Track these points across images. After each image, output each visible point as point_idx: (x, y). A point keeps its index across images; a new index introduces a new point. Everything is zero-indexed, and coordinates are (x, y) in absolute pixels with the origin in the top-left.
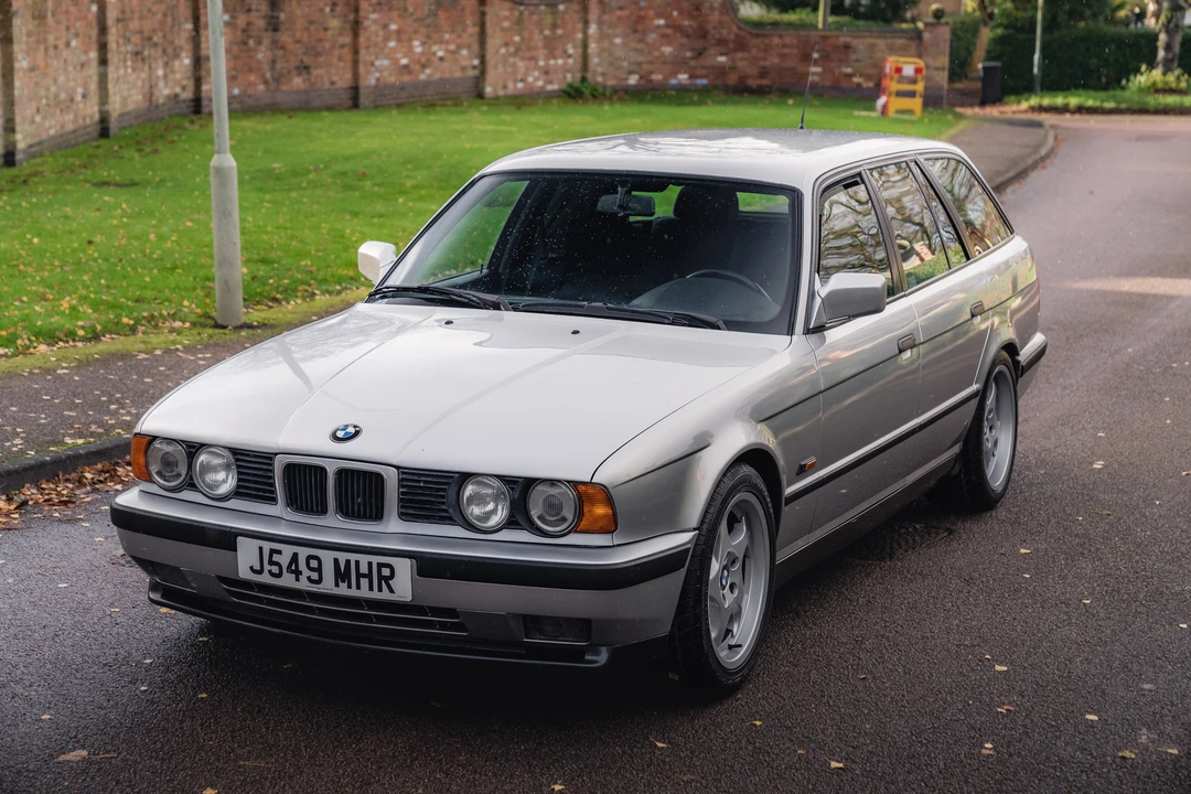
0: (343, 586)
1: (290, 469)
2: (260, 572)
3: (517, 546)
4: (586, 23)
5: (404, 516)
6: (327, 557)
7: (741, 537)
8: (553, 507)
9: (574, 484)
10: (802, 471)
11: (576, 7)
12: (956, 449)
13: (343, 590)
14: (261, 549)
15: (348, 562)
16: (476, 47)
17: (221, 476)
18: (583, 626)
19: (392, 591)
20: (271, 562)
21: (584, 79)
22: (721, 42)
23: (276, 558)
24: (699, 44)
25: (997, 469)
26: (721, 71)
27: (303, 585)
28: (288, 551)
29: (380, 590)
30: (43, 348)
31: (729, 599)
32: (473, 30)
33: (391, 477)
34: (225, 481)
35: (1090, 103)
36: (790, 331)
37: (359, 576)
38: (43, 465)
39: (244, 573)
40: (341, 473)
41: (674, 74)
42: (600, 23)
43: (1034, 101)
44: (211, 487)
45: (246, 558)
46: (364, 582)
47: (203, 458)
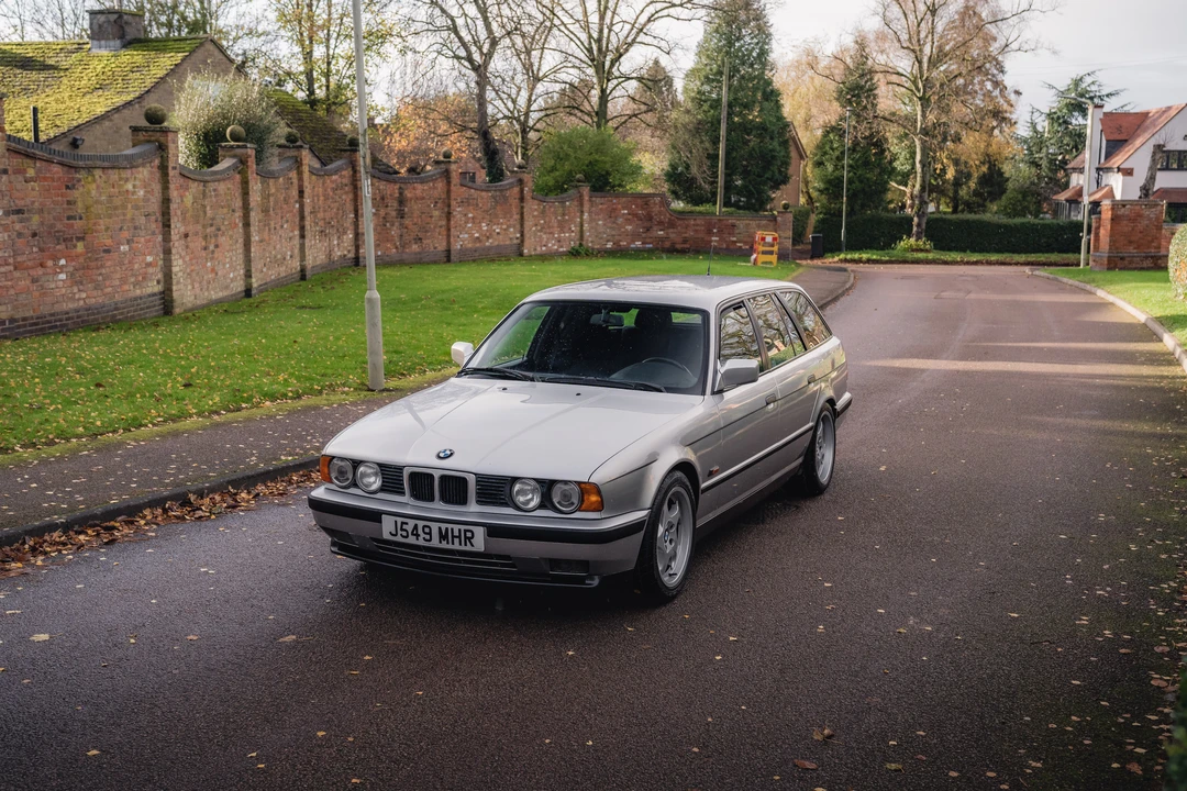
0: (444, 542)
1: (413, 476)
2: (396, 535)
3: (544, 519)
4: (582, 212)
5: (479, 502)
6: (435, 527)
7: (676, 512)
8: (566, 497)
9: (579, 483)
10: (711, 474)
11: (576, 203)
12: (800, 460)
13: (444, 545)
14: (396, 522)
15: (447, 529)
16: (518, 226)
17: (372, 479)
18: (584, 564)
19: (472, 545)
20: (402, 529)
21: (581, 245)
22: (660, 223)
23: (405, 526)
24: (647, 224)
25: (824, 472)
26: (662, 239)
27: (421, 542)
28: (412, 523)
29: (466, 545)
30: (268, 403)
31: (669, 548)
32: (517, 217)
33: (472, 480)
34: (375, 482)
35: (874, 257)
36: (703, 393)
37: (453, 537)
38: (268, 472)
39: (386, 536)
40: (443, 478)
41: (633, 242)
42: (590, 212)
43: (842, 256)
44: (367, 486)
45: (387, 527)
46: (456, 541)
47: (362, 469)
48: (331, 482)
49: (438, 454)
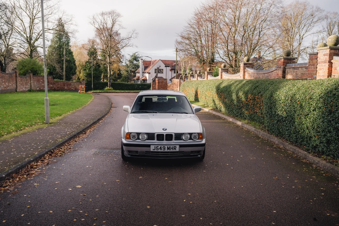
0: (168, 150)
1: (158, 135)
2: (155, 150)
3: (190, 142)
5: (175, 140)
6: (166, 147)
8: (195, 137)
9: (198, 133)
13: (168, 151)
14: (155, 146)
15: (169, 147)
18: (198, 152)
19: (176, 150)
20: (157, 148)
23: (157, 147)
27: (162, 151)
28: (160, 146)
29: (174, 150)
33: (173, 134)
36: (194, 114)
37: (171, 148)
39: (152, 150)
40: (166, 135)
44: (142, 139)
45: (152, 148)
47: (141, 135)
48: (130, 139)
49: (163, 129)
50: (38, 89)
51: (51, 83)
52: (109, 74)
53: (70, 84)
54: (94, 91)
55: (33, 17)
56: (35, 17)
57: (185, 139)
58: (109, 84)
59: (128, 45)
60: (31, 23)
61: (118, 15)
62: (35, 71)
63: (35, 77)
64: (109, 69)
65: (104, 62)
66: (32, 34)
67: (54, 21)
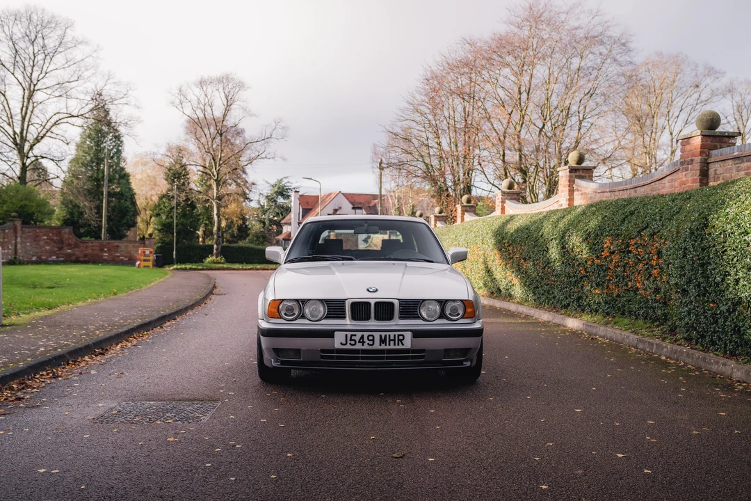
0: (383, 345)
1: (354, 305)
2: (346, 345)
3: (442, 325)
5: (401, 318)
6: (377, 335)
8: (454, 310)
9: (462, 301)
13: (383, 347)
14: (346, 335)
15: (386, 336)
19: (403, 345)
23: (353, 338)
27: (366, 347)
28: (360, 334)
29: (398, 345)
33: (396, 303)
37: (390, 340)
39: (337, 345)
40: (377, 304)
44: (313, 317)
45: (338, 341)
46: (392, 343)
47: (308, 305)
48: (281, 318)
49: (368, 290)
50: (34, 259)
51: (69, 245)
52: (216, 224)
53: (118, 246)
54: (179, 267)
55: (32, 86)
56: (35, 85)
57: (428, 316)
58: (217, 249)
59: (263, 155)
60: (26, 100)
61: (241, 85)
62: (30, 215)
63: (27, 230)
64: (215, 212)
65: (205, 196)
66: (28, 127)
67: (82, 96)
